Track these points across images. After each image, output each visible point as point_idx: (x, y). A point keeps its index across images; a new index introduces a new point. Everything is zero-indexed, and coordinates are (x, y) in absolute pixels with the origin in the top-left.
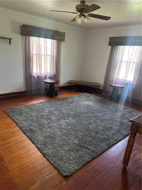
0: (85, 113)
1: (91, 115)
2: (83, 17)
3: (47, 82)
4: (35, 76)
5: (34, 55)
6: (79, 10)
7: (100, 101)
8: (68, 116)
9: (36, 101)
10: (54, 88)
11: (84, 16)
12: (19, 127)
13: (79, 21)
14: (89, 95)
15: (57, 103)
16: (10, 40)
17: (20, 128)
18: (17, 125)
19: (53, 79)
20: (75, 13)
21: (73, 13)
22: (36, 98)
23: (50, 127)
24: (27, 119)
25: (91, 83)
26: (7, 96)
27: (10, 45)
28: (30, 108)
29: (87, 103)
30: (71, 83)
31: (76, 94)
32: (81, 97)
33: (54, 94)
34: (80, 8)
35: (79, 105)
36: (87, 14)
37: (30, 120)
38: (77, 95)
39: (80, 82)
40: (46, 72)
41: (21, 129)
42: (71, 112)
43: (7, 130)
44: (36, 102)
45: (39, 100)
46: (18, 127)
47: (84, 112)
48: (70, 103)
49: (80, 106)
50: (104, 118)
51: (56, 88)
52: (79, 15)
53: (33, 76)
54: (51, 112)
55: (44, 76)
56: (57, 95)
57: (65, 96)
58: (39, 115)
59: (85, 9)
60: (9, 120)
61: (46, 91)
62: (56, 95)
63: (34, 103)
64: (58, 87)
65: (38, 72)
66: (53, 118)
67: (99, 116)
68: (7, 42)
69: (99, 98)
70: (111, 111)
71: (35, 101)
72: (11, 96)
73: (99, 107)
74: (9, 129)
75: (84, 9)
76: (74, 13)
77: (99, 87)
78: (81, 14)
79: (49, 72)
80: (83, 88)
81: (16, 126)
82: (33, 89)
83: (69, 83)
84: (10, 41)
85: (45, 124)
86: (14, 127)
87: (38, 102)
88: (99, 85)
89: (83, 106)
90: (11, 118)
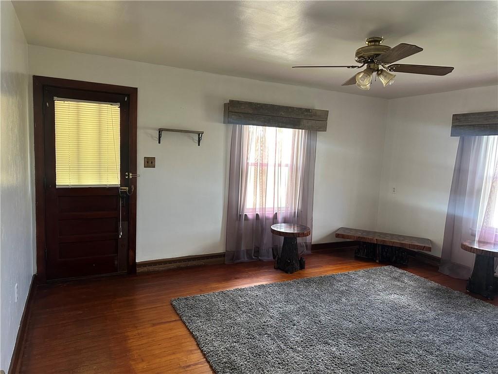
0: (389, 330)
1: (408, 337)
2: (375, 74)
3: (279, 230)
4: (250, 216)
5: (249, 167)
6: (365, 58)
7: (435, 293)
8: (337, 334)
9: (249, 280)
10: (296, 249)
11: (378, 70)
12: (202, 351)
13: (365, 83)
14: (398, 274)
15: (304, 292)
16: (199, 135)
17: (204, 355)
18: (198, 345)
19: (294, 225)
20: (353, 67)
21: (349, 67)
22: (250, 273)
23: (283, 364)
24: (225, 330)
25: (405, 237)
26: (182, 264)
27: (199, 145)
28: (233, 301)
29: (392, 297)
30: (343, 236)
31: (360, 267)
32: (374, 276)
33: (297, 266)
34: (367, 54)
35: (370, 301)
36: (387, 66)
37: (231, 335)
38: (361, 272)
39: (368, 232)
40: (276, 206)
41: (207, 360)
42: (346, 324)
43: (173, 357)
44: (250, 283)
45: (255, 279)
46: (199, 351)
47: (384, 325)
48: (342, 292)
49: (371, 305)
50: (452, 350)
51: (301, 246)
52: (365, 71)
53: (246, 215)
54: (288, 318)
55: (271, 216)
56: (304, 268)
57: (327, 271)
58: (254, 324)
59: (380, 57)
60: (180, 330)
61: (274, 255)
62: (302, 267)
63: (243, 287)
64: (307, 246)
65: (258, 206)
66: (294, 336)
67: (433, 343)
68: (193, 140)
69: (432, 284)
70: (476, 329)
71: (245, 281)
72: (190, 264)
73: (431, 315)
74: (178, 355)
75: (378, 55)
76: (351, 67)
77: (429, 249)
78: (369, 67)
79: (283, 204)
80: (380, 251)
81: (196, 347)
82: (243, 248)
83: (338, 236)
84: (199, 138)
85: (271, 351)
86: (191, 352)
87: (253, 285)
88: (429, 245)
89: (381, 306)
90: (184, 323)
